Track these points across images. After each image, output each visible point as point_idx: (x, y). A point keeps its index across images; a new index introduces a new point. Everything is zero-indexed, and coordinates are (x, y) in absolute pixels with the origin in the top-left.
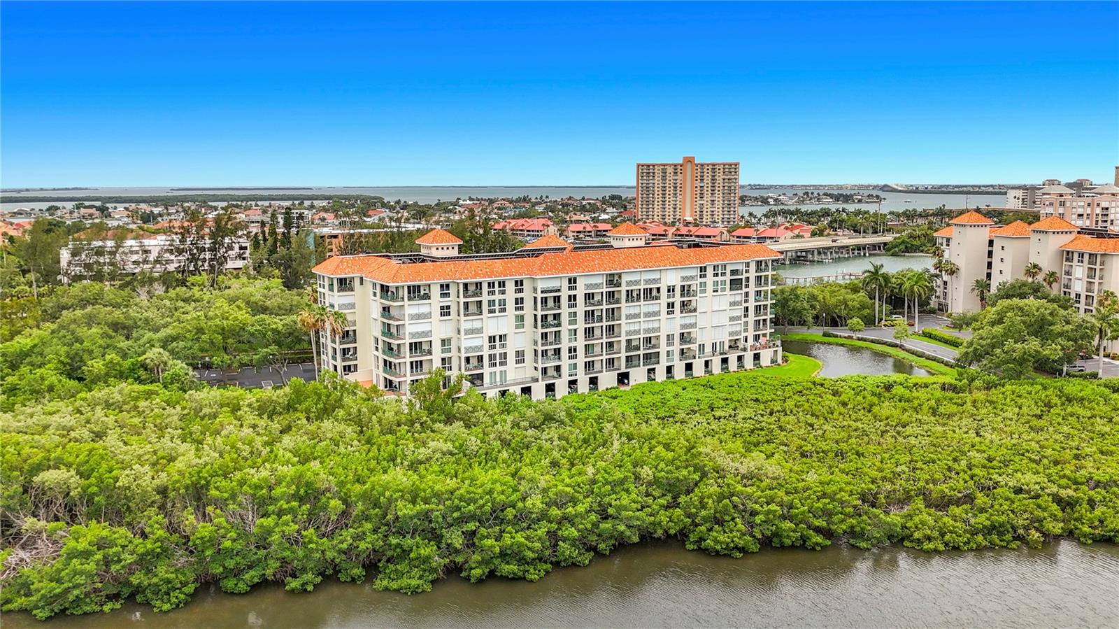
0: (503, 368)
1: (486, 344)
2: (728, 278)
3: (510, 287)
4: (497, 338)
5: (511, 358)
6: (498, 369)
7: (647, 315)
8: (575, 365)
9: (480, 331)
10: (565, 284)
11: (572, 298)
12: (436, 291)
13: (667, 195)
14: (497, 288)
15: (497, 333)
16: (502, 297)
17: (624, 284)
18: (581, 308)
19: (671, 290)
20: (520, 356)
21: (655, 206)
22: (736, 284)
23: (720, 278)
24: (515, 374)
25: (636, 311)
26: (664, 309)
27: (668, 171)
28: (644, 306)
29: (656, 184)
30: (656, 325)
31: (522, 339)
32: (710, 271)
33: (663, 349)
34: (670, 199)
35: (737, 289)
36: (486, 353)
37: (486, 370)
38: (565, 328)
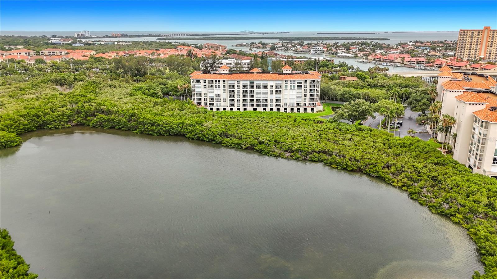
0: (220, 102)
1: (215, 96)
2: (296, 85)
3: (221, 82)
4: (218, 95)
5: (222, 100)
6: (218, 102)
7: (263, 93)
8: (239, 104)
9: (213, 92)
10: (236, 83)
11: (238, 87)
12: (202, 82)
13: (472, 45)
14: (218, 82)
15: (218, 93)
16: (219, 84)
17: (255, 83)
18: (241, 89)
19: (272, 87)
20: (224, 100)
21: (465, 50)
22: (299, 86)
23: (293, 84)
24: (222, 104)
25: (260, 91)
26: (269, 92)
27: (475, 33)
28: (262, 90)
29: (467, 40)
30: (266, 96)
31: (225, 96)
32: (289, 82)
33: (269, 103)
34: (474, 47)
35: (300, 88)
36: (215, 98)
37: (215, 102)
38: (236, 94)
